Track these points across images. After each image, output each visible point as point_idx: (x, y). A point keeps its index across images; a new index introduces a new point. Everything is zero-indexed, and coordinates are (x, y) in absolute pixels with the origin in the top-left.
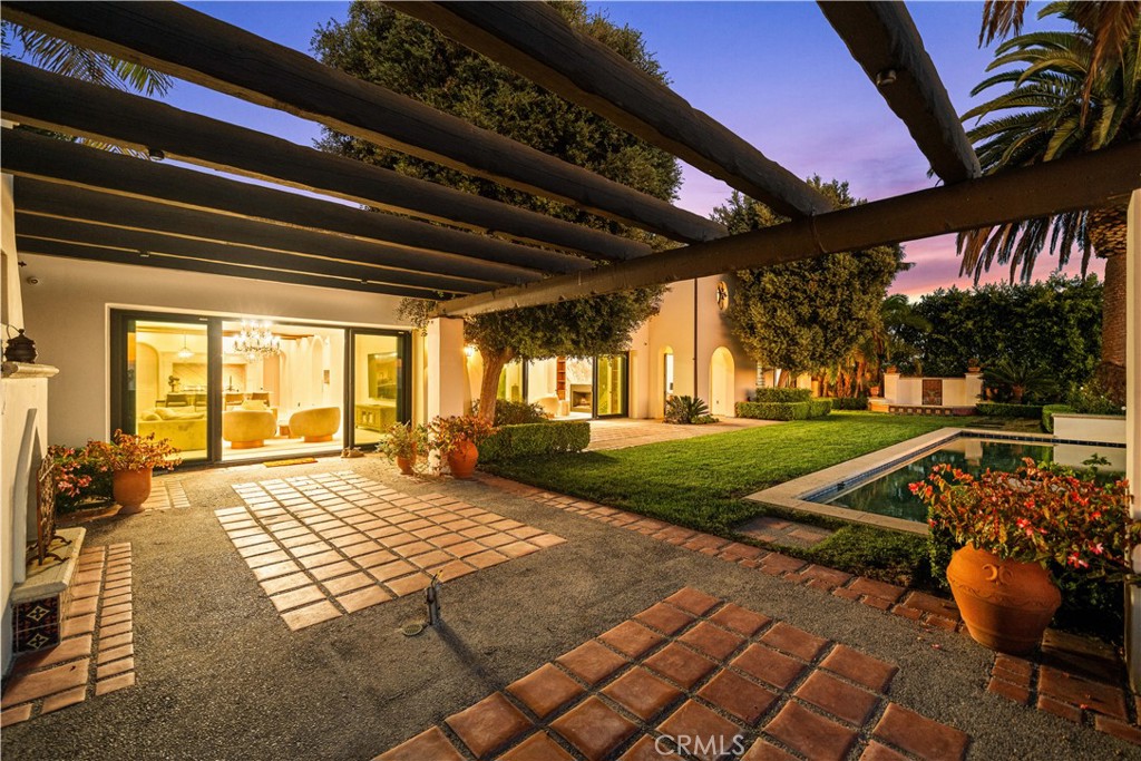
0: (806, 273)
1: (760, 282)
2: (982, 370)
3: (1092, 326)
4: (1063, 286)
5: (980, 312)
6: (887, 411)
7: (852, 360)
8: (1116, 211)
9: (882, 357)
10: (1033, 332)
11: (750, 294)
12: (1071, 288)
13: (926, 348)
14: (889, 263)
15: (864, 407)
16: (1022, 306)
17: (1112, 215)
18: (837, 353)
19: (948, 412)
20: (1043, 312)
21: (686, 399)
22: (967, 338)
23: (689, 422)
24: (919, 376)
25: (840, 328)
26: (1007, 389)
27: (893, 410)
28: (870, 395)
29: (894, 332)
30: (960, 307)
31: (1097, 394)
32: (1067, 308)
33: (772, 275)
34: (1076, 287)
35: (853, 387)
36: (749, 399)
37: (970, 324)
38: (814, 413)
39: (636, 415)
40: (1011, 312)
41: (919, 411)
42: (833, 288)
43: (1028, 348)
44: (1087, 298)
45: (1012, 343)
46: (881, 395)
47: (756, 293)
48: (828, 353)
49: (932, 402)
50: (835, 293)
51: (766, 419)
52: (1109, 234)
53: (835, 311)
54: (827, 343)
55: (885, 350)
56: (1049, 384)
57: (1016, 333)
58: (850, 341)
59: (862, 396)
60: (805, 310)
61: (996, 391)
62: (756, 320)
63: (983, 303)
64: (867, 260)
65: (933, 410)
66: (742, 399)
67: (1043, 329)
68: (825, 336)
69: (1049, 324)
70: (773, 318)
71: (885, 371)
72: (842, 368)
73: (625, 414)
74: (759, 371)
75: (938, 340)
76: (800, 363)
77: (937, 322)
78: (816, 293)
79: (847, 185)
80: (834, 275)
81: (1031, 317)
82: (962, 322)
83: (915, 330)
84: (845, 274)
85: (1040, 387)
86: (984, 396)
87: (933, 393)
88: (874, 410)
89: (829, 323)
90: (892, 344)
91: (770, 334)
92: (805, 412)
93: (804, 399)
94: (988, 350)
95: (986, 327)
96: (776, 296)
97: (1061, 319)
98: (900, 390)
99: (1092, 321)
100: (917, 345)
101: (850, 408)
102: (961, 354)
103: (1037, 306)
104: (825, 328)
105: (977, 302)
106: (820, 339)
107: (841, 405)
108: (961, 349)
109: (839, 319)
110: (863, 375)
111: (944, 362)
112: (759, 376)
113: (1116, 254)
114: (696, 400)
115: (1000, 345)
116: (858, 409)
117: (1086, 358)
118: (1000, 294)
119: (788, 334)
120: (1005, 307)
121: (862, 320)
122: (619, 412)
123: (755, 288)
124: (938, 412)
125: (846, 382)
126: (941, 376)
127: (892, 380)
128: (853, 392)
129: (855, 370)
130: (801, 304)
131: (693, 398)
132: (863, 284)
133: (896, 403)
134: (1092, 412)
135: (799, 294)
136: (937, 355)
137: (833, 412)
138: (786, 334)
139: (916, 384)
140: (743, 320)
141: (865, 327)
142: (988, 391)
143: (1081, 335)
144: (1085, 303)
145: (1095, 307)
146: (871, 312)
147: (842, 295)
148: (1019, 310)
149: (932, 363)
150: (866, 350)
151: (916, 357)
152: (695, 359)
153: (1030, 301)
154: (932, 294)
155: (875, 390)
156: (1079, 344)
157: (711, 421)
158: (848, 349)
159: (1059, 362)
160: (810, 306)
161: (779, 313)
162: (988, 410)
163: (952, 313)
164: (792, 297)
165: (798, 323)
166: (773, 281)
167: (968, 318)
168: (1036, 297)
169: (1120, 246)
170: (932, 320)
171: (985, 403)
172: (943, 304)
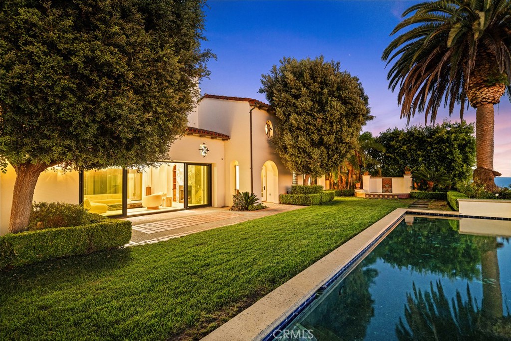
0: (315, 114)
1: (289, 119)
2: (412, 173)
3: (465, 148)
4: (450, 127)
5: (410, 141)
6: (365, 197)
7: (346, 168)
8: (481, 80)
9: (361, 166)
10: (436, 152)
11: (284, 127)
12: (454, 128)
13: (383, 161)
14: (362, 109)
15: (353, 194)
16: (430, 137)
17: (479, 82)
18: (336, 163)
19: (396, 197)
20: (441, 141)
21: (246, 194)
22: (403, 155)
23: (246, 209)
24: (380, 177)
25: (337, 149)
26: (425, 183)
27: (367, 196)
28: (356, 188)
29: (367, 153)
30: (400, 138)
31: (478, 186)
32: (453, 138)
33: (296, 115)
34: (456, 128)
35: (347, 183)
36: (288, 193)
37: (405, 148)
38: (324, 200)
39: (216, 206)
40: (425, 141)
41: (381, 196)
42: (331, 123)
43: (434, 161)
44: (462, 133)
45: (426, 158)
46: (361, 187)
47: (287, 127)
48: (331, 164)
49: (387, 191)
50: (332, 126)
51: (296, 205)
52: (478, 93)
53: (333, 137)
54: (329, 157)
55: (363, 162)
56: (446, 180)
57: (428, 153)
58: (342, 156)
59: (352, 188)
60: (316, 137)
61: (419, 184)
62: (287, 143)
63: (410, 136)
64: (350, 106)
65: (388, 196)
66: (283, 192)
67: (441, 150)
68: (328, 153)
69: (444, 147)
70: (297, 142)
71: (363, 174)
72: (341, 172)
73: (209, 204)
74: (294, 175)
75: (389, 157)
76: (314, 169)
77: (389, 147)
78: (322, 126)
79: (339, 64)
80: (332, 115)
81: (435, 144)
82: (401, 147)
83: (377, 151)
84: (337, 115)
85: (442, 182)
86: (413, 188)
87: (387, 186)
88: (358, 196)
89: (330, 145)
90: (366, 159)
91: (296, 152)
92: (318, 200)
93: (319, 192)
94: (414, 162)
95: (413, 149)
96: (299, 128)
97: (450, 144)
98: (371, 185)
99: (465, 145)
100: (379, 160)
101: (346, 195)
102: (401, 165)
103: (438, 137)
104: (328, 148)
105: (408, 136)
106: (325, 155)
107: (341, 194)
108: (401, 162)
109: (335, 143)
110: (352, 176)
111: (392, 169)
112: (294, 178)
113: (482, 105)
114: (252, 194)
115: (420, 159)
116: (350, 195)
117: (463, 166)
118: (419, 131)
119: (307, 152)
120: (422, 138)
121: (348, 143)
122: (205, 203)
123: (287, 124)
124: (391, 197)
125: (343, 181)
126: (391, 176)
127: (366, 179)
128: (347, 186)
129: (348, 174)
130: (313, 133)
131: (250, 193)
132: (348, 122)
133: (369, 193)
134: (479, 198)
135: (312, 127)
136: (389, 165)
137: (336, 198)
138: (305, 152)
139: (379, 180)
140: (280, 144)
141: (350, 148)
142: (415, 184)
143: (460, 153)
144: (462, 136)
145: (466, 138)
146: (353, 138)
147: (336, 128)
148: (429, 140)
149: (387, 170)
150: (353, 162)
151: (378, 166)
152: (251, 168)
153: (434, 135)
154: (385, 132)
155: (358, 185)
156: (459, 158)
157: (262, 208)
158: (341, 161)
159: (450, 168)
160: (319, 134)
161: (300, 139)
162: (416, 195)
163: (396, 142)
164: (308, 129)
165: (312, 145)
166: (296, 119)
167: (404, 144)
168: (437, 132)
169: (484, 100)
170: (385, 146)
171: (414, 191)
172: (390, 137)
